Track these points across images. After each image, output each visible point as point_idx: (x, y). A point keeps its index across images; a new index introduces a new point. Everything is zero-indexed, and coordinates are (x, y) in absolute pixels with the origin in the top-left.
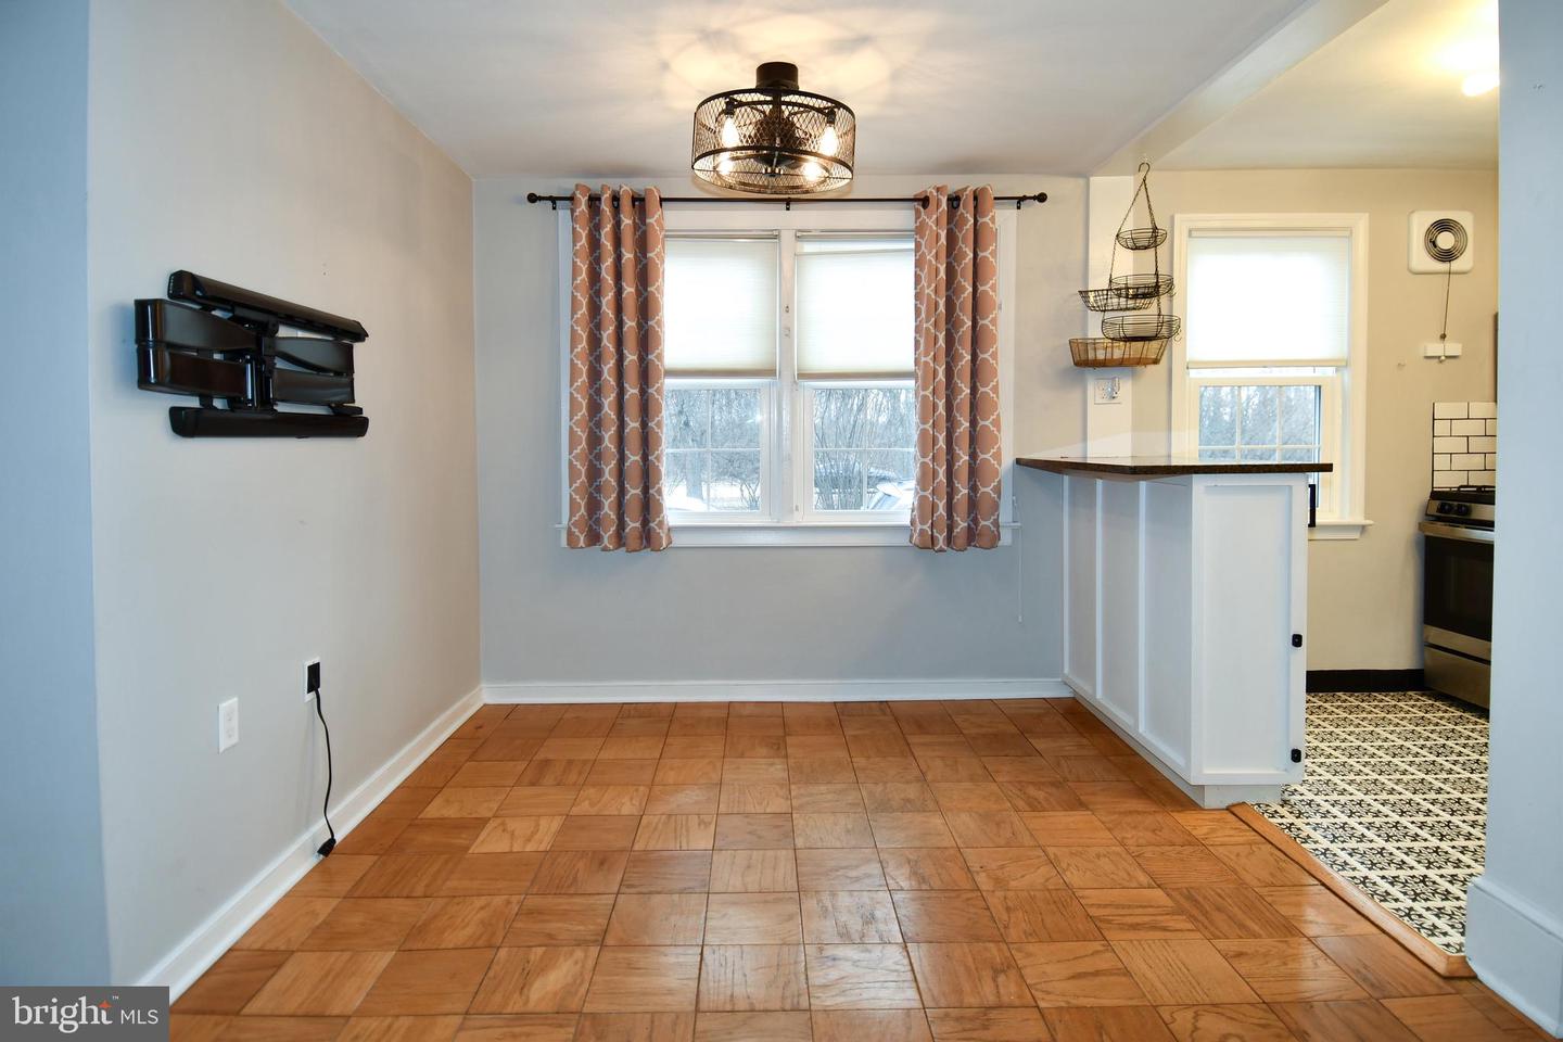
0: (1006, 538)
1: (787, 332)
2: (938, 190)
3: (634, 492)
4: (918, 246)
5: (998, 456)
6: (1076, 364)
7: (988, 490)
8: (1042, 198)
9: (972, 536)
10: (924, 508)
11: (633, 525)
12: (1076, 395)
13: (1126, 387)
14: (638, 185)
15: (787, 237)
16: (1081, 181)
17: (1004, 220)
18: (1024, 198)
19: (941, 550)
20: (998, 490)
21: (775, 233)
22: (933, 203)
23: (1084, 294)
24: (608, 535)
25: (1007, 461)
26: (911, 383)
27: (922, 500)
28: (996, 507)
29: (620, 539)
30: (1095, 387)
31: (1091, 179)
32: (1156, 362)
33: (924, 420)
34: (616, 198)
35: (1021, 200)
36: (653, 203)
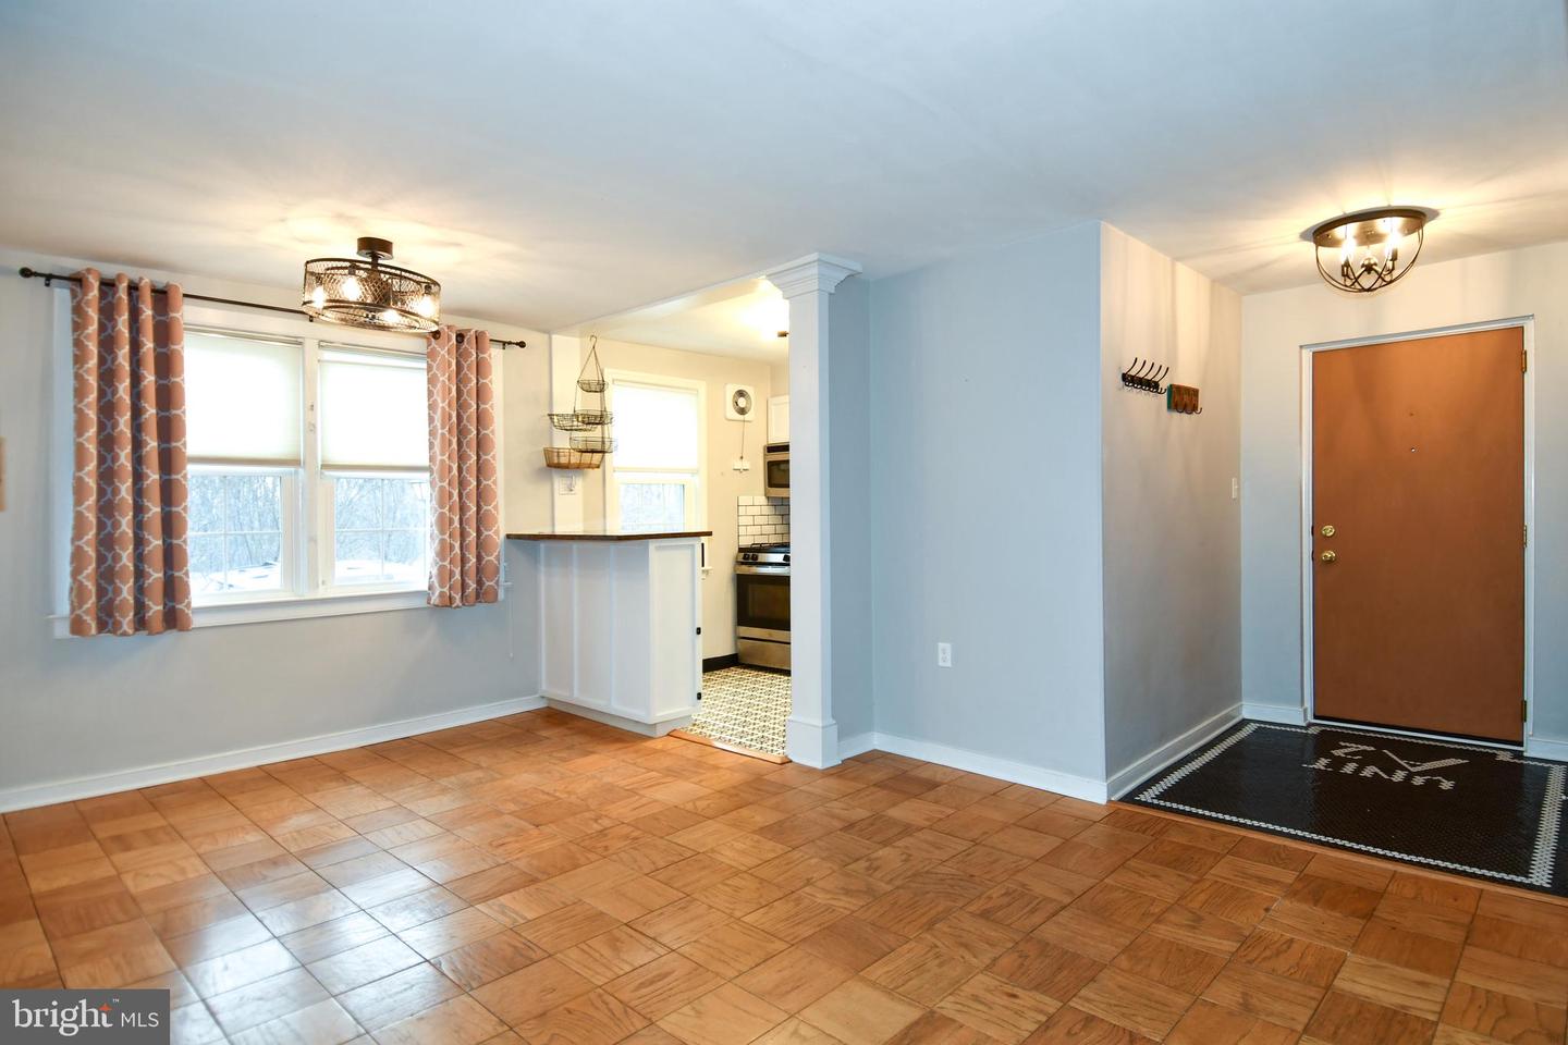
0: (501, 595)
1: (311, 428)
2: (449, 327)
3: (155, 575)
4: (429, 368)
5: (497, 533)
6: (549, 466)
7: (491, 558)
8: (522, 345)
9: (480, 595)
10: (444, 575)
11: (155, 608)
12: (546, 488)
13: (579, 483)
14: (161, 278)
15: (310, 345)
16: (546, 336)
17: (495, 355)
18: (510, 343)
19: (458, 607)
20: (498, 558)
21: (299, 340)
22: (444, 337)
23: (551, 415)
24: (127, 621)
25: (502, 535)
26: (426, 475)
27: (441, 569)
28: (497, 571)
29: (141, 623)
30: (559, 482)
31: (554, 336)
32: (598, 467)
33: (442, 506)
34: (133, 288)
35: (504, 343)
36: (176, 298)
